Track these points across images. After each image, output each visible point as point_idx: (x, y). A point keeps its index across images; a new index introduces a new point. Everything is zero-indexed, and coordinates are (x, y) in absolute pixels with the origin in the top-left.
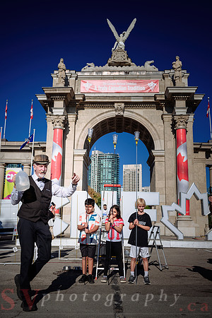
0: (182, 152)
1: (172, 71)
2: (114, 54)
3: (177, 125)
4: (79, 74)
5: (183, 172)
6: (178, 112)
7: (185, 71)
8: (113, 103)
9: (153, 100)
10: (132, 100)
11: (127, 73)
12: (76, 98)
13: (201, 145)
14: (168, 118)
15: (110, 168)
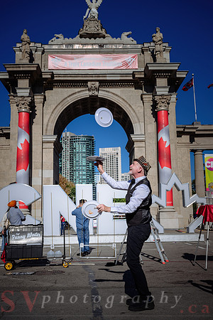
0: (163, 136)
1: (152, 44)
2: (86, 23)
3: (158, 106)
4: (46, 47)
5: (165, 159)
6: (159, 91)
7: (167, 45)
8: (86, 81)
9: (131, 78)
10: (108, 78)
11: (101, 46)
12: (43, 76)
13: (185, 128)
14: (148, 98)
15: (84, 152)
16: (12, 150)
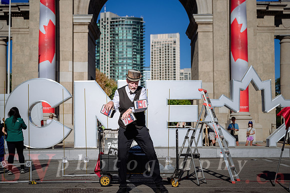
0: (238, 16)
5: (240, 48)
13: (268, 5)
15: (130, 40)
16: (31, 34)
